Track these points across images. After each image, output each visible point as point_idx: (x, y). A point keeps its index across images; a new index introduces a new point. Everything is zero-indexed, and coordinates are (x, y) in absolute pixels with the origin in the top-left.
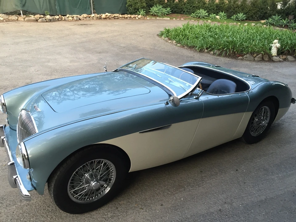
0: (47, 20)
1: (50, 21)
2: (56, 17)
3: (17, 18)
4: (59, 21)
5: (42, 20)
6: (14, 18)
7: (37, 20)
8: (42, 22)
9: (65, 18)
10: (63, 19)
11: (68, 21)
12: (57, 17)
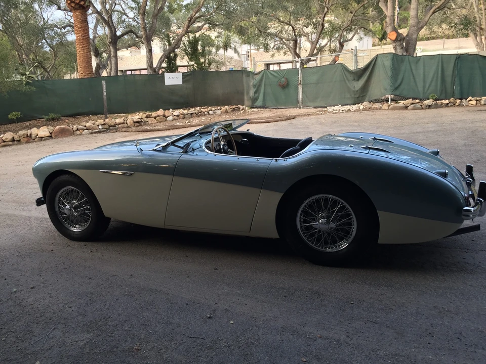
0: (423, 106)
1: (429, 107)
2: (443, 101)
3: (381, 105)
4: (449, 107)
5: (414, 106)
6: (377, 106)
7: (406, 108)
8: (415, 109)
9: (461, 102)
10: (457, 104)
11: (467, 106)
12: (447, 101)
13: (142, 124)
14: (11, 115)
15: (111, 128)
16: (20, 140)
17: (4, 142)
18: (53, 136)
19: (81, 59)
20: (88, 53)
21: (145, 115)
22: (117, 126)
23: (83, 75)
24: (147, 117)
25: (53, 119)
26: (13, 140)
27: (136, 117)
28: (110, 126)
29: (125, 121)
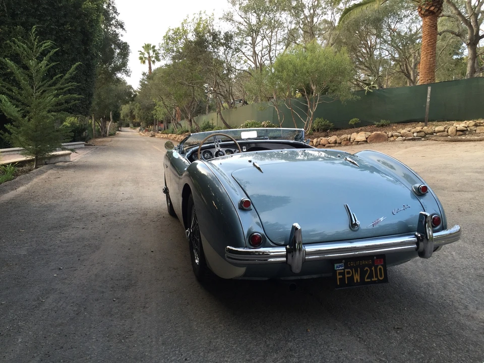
13: (467, 133)
14: (351, 121)
15: (427, 136)
16: (341, 143)
17: (329, 143)
18: (368, 141)
19: (423, 65)
20: (431, 59)
21: (474, 123)
22: (435, 134)
23: (422, 81)
24: (476, 125)
25: (382, 126)
26: (335, 142)
27: (461, 125)
28: (426, 134)
29: (446, 130)
